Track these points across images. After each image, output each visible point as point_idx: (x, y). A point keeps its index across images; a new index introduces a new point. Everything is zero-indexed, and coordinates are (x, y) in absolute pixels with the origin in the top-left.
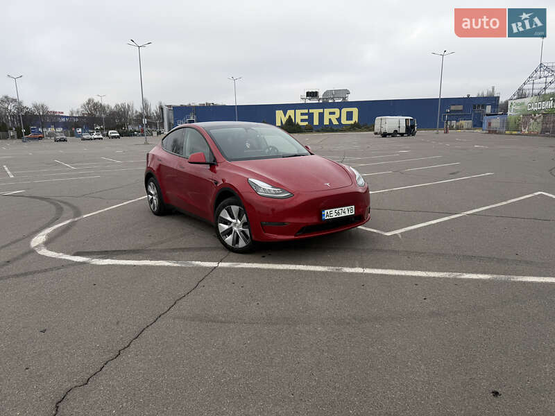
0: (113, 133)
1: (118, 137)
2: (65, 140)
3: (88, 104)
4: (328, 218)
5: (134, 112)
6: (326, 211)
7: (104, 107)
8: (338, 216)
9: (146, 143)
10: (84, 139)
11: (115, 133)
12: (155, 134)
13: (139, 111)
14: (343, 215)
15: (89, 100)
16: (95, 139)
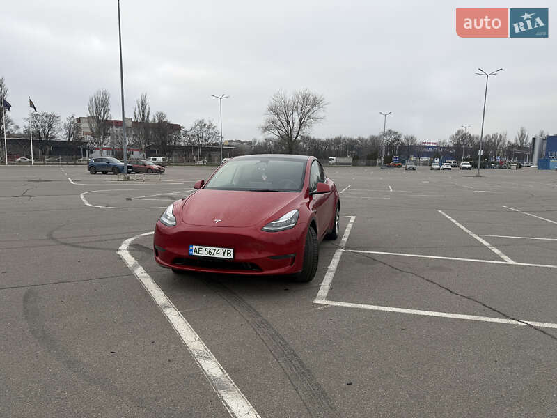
0: (465, 164)
1: (469, 168)
2: (414, 169)
3: (457, 135)
4: (196, 254)
5: (506, 143)
6: (194, 247)
7: (473, 138)
8: (208, 255)
9: (478, 176)
10: (432, 169)
11: (467, 164)
12: (514, 166)
13: (513, 142)
14: (216, 256)
15: (459, 131)
16: (444, 169)
